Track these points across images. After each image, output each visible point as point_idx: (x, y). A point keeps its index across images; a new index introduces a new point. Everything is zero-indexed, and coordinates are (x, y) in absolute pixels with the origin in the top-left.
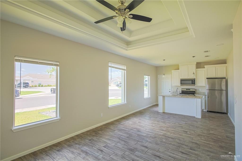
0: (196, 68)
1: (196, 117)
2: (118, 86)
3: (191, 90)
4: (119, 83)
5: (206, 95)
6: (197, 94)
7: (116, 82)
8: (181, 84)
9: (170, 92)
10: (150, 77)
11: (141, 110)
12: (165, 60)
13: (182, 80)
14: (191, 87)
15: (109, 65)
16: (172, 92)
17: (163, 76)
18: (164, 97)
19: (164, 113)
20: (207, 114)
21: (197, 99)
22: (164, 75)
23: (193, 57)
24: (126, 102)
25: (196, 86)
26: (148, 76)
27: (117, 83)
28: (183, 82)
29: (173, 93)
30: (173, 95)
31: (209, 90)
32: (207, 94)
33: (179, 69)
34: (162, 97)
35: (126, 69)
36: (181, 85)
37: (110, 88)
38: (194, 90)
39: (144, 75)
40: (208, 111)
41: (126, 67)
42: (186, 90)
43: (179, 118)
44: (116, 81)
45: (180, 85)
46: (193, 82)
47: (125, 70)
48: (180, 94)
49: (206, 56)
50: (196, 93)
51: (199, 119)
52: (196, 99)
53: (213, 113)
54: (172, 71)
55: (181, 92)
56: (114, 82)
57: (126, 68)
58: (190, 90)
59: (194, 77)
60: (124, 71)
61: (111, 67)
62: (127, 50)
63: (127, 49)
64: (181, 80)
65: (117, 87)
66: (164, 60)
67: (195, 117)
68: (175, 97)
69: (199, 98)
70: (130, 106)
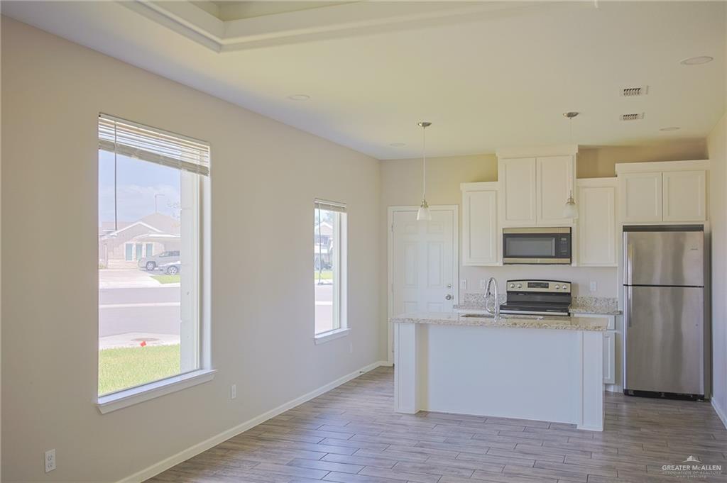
0: (578, 178)
1: (578, 428)
2: (151, 266)
3: (553, 288)
4: (157, 250)
5: (621, 313)
6: (577, 306)
7: (139, 247)
8: (505, 256)
9: (449, 297)
10: (344, 215)
11: (296, 409)
12: (429, 124)
13: (509, 238)
14: (552, 273)
15: (101, 136)
16: (462, 301)
17: (420, 214)
18: (422, 327)
19: (422, 414)
20: (625, 406)
21: (585, 332)
22: (425, 205)
23: (570, 115)
24: (208, 369)
25: (574, 264)
26: (337, 213)
27: (144, 252)
28: (515, 246)
29: (467, 305)
30: (470, 316)
31: (633, 285)
32: (623, 306)
33: (497, 180)
34: (412, 328)
35: (208, 165)
36: (504, 264)
37: (105, 282)
38: (564, 288)
39: (317, 206)
40: (626, 393)
41: (208, 155)
42: (530, 286)
43: (501, 438)
44: (142, 240)
45: (500, 263)
46: (562, 245)
47: (202, 170)
48: (502, 307)
49: (626, 117)
50: (573, 302)
51: (596, 436)
52: (579, 333)
53: (652, 400)
54: (465, 187)
55: (504, 302)
56: (129, 247)
57: (208, 160)
58: (546, 286)
59: (569, 223)
60: (196, 176)
61: (111, 146)
62: (220, 48)
63: (220, 45)
64: (506, 236)
65: (148, 275)
66: (426, 125)
67: (576, 425)
68: (482, 325)
69: (596, 328)
70: (234, 386)
